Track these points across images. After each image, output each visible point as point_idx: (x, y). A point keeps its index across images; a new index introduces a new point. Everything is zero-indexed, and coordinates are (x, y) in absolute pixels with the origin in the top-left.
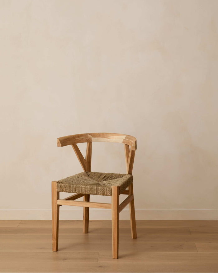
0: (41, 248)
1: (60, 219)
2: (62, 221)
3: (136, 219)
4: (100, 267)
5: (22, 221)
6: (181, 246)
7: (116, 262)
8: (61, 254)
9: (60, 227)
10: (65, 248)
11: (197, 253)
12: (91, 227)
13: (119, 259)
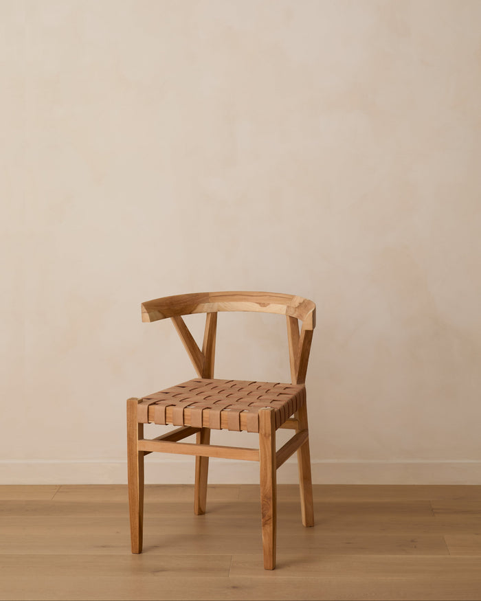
0: (104, 547)
1: (146, 482)
2: (151, 486)
3: (313, 483)
4: (234, 587)
5: (61, 486)
6: (412, 541)
7: (270, 577)
8: (148, 559)
9: (146, 500)
10: (156, 547)
11: (448, 556)
12: (211, 499)
13: (277, 571)
